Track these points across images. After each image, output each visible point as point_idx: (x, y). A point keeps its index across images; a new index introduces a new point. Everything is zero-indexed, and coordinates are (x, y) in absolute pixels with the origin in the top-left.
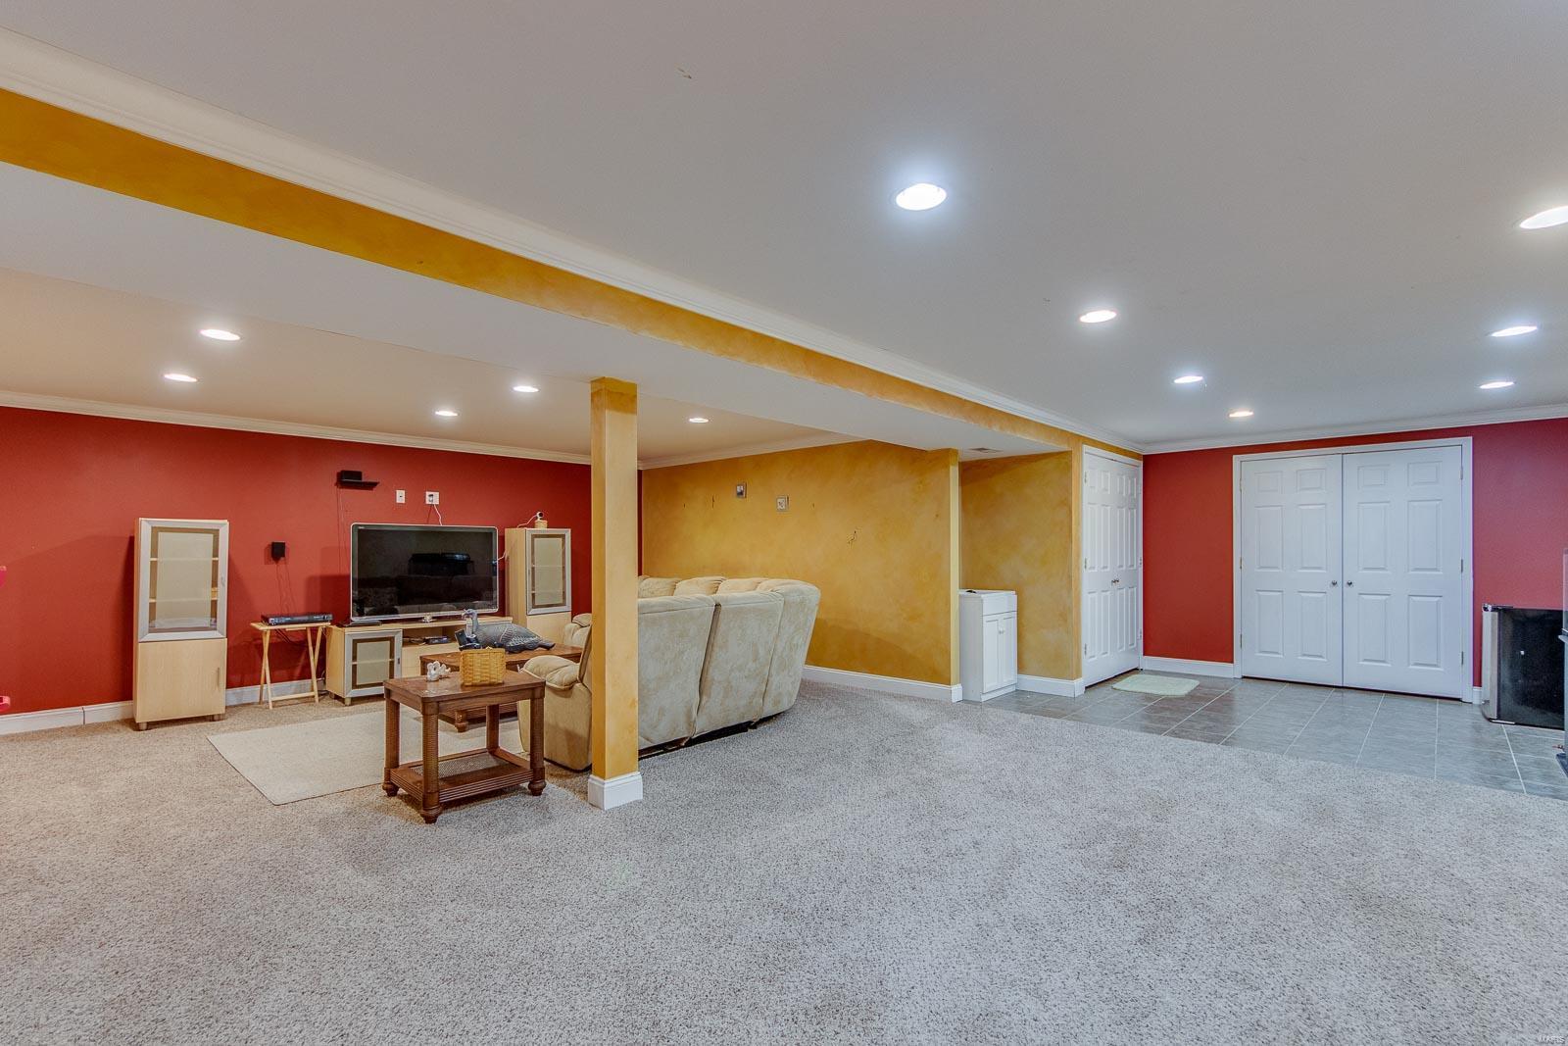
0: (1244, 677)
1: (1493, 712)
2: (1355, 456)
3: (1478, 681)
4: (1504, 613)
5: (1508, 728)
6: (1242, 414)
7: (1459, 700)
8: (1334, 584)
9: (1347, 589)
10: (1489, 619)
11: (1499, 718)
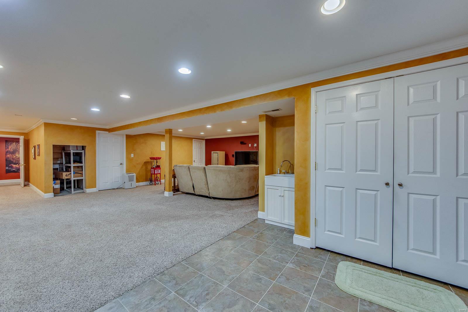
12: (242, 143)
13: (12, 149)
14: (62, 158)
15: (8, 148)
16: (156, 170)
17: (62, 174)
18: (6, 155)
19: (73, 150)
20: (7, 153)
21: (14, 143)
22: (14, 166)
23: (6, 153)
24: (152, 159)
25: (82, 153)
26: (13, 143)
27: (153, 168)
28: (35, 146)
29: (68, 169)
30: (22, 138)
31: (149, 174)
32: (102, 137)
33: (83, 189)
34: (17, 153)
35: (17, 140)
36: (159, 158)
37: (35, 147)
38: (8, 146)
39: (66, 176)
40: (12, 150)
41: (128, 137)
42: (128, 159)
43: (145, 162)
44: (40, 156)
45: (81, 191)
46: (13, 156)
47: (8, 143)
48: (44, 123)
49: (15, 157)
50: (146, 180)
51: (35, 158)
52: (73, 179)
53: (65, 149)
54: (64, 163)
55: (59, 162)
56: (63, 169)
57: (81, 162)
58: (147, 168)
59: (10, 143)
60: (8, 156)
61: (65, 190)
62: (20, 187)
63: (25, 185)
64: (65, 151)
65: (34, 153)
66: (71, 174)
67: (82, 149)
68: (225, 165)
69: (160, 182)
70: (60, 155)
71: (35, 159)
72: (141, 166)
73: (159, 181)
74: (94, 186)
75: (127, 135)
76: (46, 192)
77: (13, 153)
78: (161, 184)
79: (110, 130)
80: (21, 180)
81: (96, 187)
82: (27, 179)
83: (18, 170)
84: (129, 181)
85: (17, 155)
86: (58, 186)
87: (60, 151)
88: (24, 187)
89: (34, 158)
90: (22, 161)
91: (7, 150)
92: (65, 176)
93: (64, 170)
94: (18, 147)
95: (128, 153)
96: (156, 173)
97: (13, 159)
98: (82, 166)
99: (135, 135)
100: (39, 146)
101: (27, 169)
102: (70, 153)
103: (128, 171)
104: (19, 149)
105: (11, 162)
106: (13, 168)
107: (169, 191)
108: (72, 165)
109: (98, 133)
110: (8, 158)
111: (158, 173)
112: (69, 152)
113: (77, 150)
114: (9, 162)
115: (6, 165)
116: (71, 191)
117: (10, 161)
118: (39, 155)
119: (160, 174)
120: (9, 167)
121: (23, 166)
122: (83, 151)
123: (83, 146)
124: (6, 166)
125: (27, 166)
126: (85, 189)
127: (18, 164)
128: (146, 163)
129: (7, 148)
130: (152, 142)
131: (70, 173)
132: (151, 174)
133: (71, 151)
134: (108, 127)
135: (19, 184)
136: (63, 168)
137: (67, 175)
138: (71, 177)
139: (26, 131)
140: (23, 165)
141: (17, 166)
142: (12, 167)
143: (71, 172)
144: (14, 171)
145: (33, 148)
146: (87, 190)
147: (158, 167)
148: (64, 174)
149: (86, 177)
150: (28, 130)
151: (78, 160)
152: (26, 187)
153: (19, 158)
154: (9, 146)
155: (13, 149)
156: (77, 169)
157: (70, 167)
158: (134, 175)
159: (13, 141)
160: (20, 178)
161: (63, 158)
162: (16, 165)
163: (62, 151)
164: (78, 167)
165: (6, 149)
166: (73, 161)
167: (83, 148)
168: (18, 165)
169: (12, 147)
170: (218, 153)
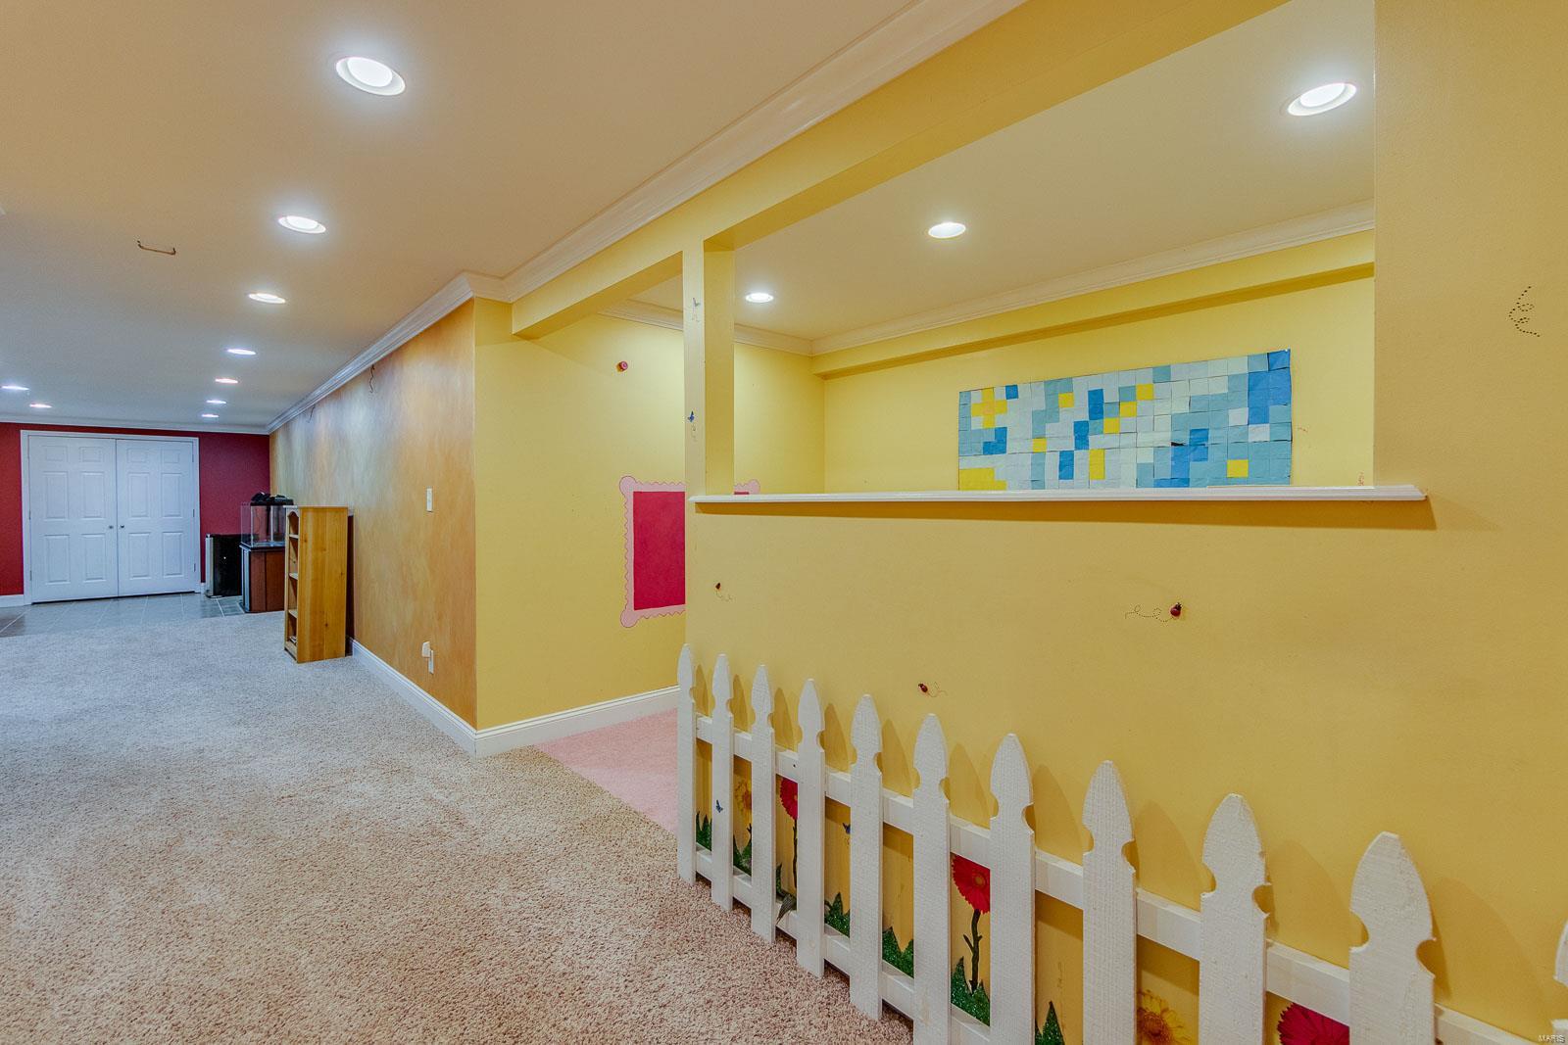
0: (34, 603)
1: (211, 593)
2: (126, 443)
3: (203, 580)
4: (216, 538)
5: (217, 599)
6: (39, 406)
7: (193, 592)
8: (111, 527)
9: (120, 531)
10: (208, 541)
11: (215, 594)
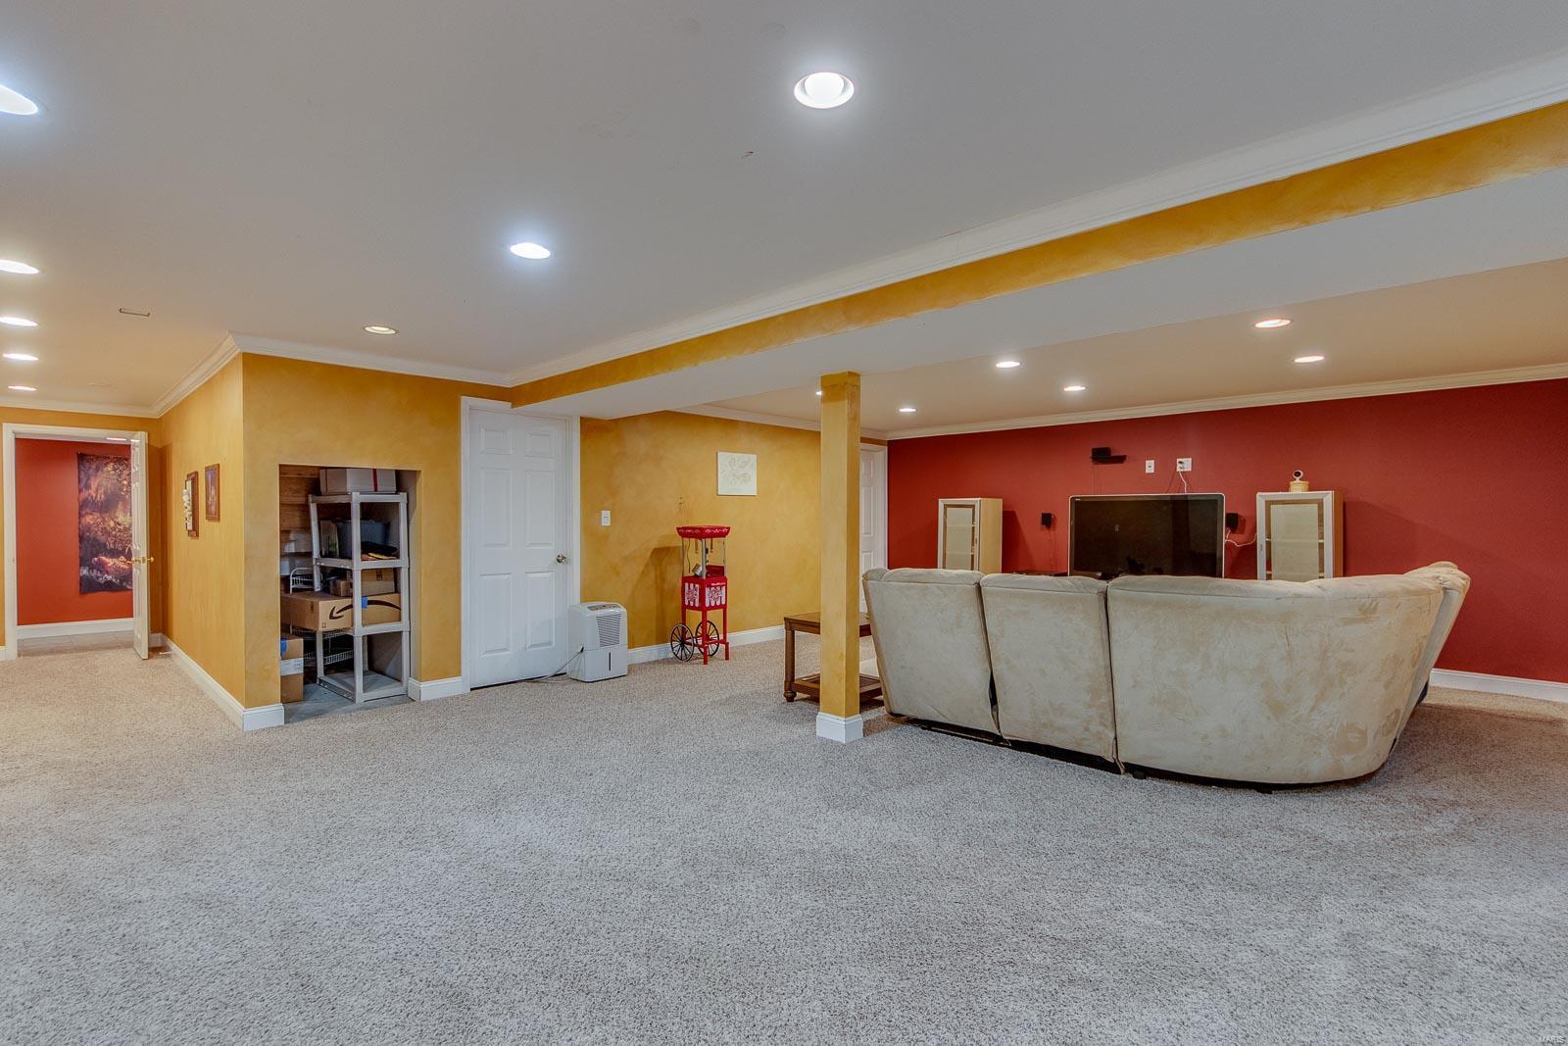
12: (1102, 456)
13: (101, 491)
14: (307, 529)
15: (88, 487)
16: (707, 590)
17: (313, 608)
18: (80, 516)
19: (361, 493)
20: (83, 505)
21: (110, 467)
22: (110, 562)
23: (81, 508)
24: (689, 536)
25: (397, 504)
26: (106, 465)
27: (695, 579)
28: (196, 473)
29: (334, 583)
30: (138, 441)
31: (674, 606)
32: (482, 430)
33: (399, 680)
34: (119, 506)
35: (120, 455)
36: (722, 533)
37: (194, 478)
38: (88, 479)
39: (331, 617)
40: (101, 497)
41: (592, 428)
42: (593, 537)
43: (655, 550)
44: (219, 520)
45: (392, 689)
46: (104, 521)
47: (87, 465)
48: (245, 355)
49: (112, 524)
50: (661, 639)
51: (195, 531)
52: (360, 632)
53: (323, 489)
54: (316, 554)
55: (293, 550)
56: (312, 583)
57: (392, 552)
58: (661, 578)
59: (94, 467)
60: (89, 519)
61: (321, 681)
62: (135, 658)
63: (154, 651)
64: (324, 499)
65: (189, 508)
66: (351, 606)
67: (395, 488)
68: (1003, 572)
69: (722, 646)
70: (298, 514)
71: (197, 535)
72: (641, 568)
73: (719, 642)
74: (451, 666)
75: (584, 420)
76: (250, 702)
77: (107, 506)
78: (727, 658)
79: (515, 396)
80: (137, 625)
81: (459, 674)
82: (161, 622)
83: (127, 577)
84: (603, 644)
85: (121, 518)
86: (295, 666)
87: (300, 500)
88: (150, 657)
89: (190, 527)
90: (140, 545)
91: (85, 494)
92: (326, 616)
93: (317, 586)
94: (125, 482)
95: (590, 507)
96: (707, 605)
97: (105, 531)
98: (396, 571)
99: (616, 421)
100: (214, 471)
101: (160, 580)
102: (348, 506)
103: (589, 594)
104: (129, 492)
105: (100, 548)
106: (107, 573)
107: (848, 715)
108: (358, 564)
109: (468, 408)
110: (89, 528)
111: (718, 603)
112: (342, 499)
113: (376, 490)
114: (91, 547)
115: (81, 558)
116: (353, 689)
117: (95, 539)
118: (214, 516)
119: (724, 607)
120: (91, 568)
121: (144, 566)
122: (401, 499)
123: (398, 473)
124: (83, 562)
125: (160, 566)
126: (412, 681)
127: (122, 553)
128: (661, 554)
129: (85, 486)
130: (682, 451)
131: (346, 602)
132: (684, 607)
133: (354, 494)
134: (508, 381)
135: (128, 645)
136: (311, 576)
137: (335, 615)
138: (353, 625)
139: (154, 412)
140: (144, 560)
141: (119, 562)
142: (101, 567)
143: (350, 596)
144: (109, 586)
145: (189, 483)
146: (423, 685)
147: (717, 574)
148: (325, 606)
149: (414, 622)
150: (163, 404)
151: (378, 540)
152: (156, 661)
153: (127, 529)
154: (93, 478)
155: (105, 493)
156: (376, 585)
157: (343, 574)
158: (619, 615)
159: (106, 458)
160: (131, 615)
161: (311, 533)
162: (115, 560)
163: (307, 497)
164: (379, 573)
165: (80, 491)
166: (362, 543)
167: (402, 480)
168: (123, 558)
169: (102, 481)
170: (973, 506)
